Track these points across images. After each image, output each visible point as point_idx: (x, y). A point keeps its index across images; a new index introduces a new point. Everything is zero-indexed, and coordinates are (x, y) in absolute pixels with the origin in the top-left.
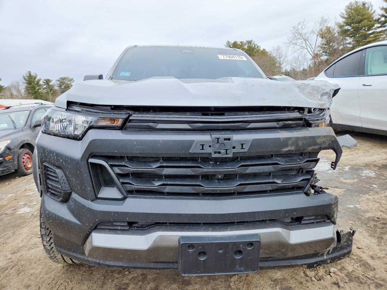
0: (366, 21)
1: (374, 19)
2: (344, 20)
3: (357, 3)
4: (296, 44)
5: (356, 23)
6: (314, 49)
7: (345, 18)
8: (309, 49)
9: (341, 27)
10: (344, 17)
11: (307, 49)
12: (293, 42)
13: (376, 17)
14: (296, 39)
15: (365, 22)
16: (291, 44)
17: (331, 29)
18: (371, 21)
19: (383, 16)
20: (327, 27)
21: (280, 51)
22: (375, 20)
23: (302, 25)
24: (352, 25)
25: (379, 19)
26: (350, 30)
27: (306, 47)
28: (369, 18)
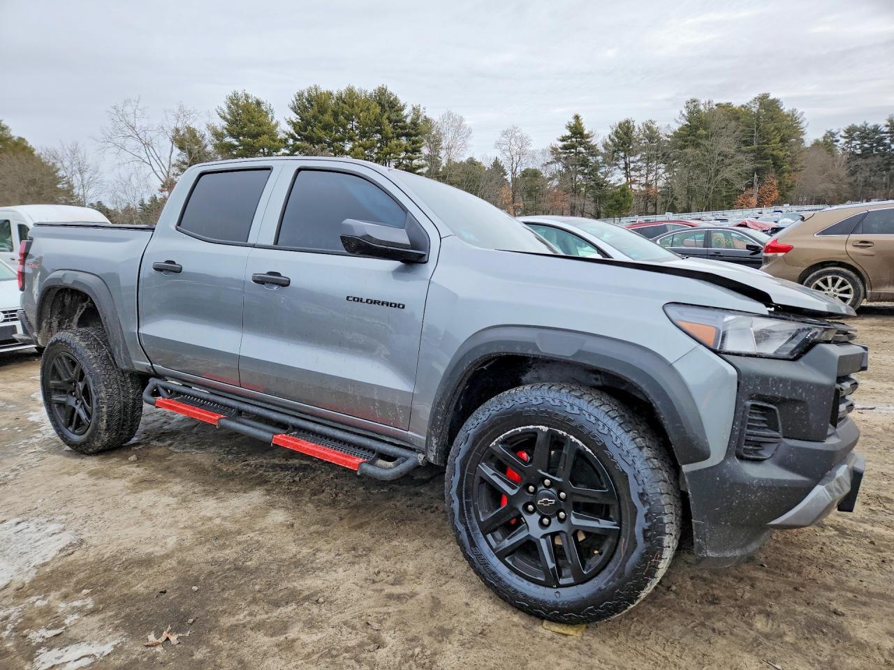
0: (266, 136)
1: (279, 137)
2: (225, 124)
3: (247, 96)
4: (123, 147)
5: (249, 137)
6: (167, 170)
7: (227, 120)
8: (156, 168)
9: (218, 135)
10: (224, 118)
11: (151, 165)
12: (115, 140)
13: (282, 136)
14: (121, 135)
15: (264, 139)
16: (110, 144)
17: (198, 135)
18: (274, 141)
19: (292, 136)
20: (189, 128)
21: (80, 156)
22: (281, 141)
23: (134, 108)
24: (241, 138)
25: (286, 140)
26: (237, 146)
27: (147, 160)
28: (272, 134)
